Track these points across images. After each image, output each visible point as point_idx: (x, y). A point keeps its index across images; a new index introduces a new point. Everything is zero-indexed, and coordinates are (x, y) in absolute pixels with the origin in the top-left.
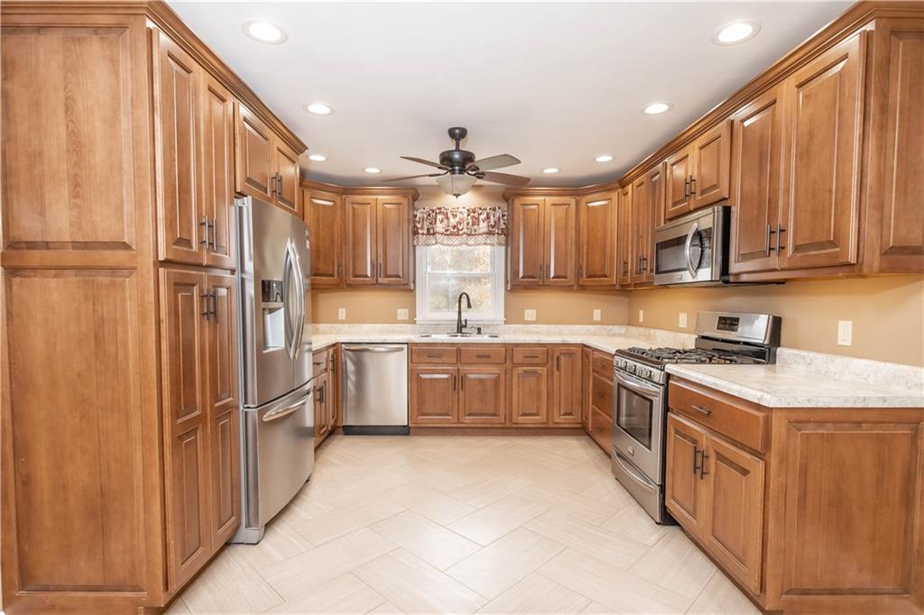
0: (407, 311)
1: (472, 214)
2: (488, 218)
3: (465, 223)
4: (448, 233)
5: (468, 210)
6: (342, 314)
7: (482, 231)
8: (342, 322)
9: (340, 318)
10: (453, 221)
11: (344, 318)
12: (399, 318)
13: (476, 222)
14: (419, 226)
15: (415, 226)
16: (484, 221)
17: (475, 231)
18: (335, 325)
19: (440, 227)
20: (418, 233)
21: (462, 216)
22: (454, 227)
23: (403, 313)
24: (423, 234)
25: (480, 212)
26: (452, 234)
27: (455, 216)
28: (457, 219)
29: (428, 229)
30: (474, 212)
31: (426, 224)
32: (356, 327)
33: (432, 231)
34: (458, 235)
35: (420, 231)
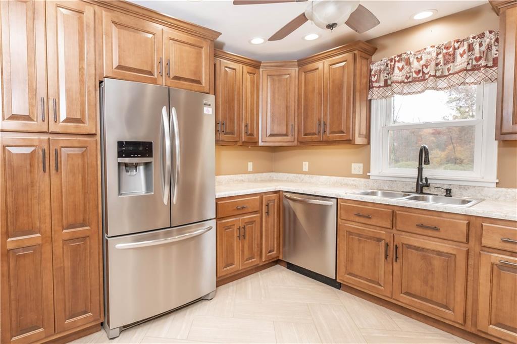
0: (361, 165)
1: (445, 51)
2: (471, 48)
3: (433, 64)
4: (410, 80)
5: (438, 48)
6: (306, 166)
7: (458, 68)
8: (305, 173)
9: (304, 170)
10: (416, 65)
11: (307, 170)
12: (353, 172)
13: (450, 58)
14: (374, 79)
15: (370, 81)
16: (462, 56)
17: (449, 70)
18: (300, 175)
19: (398, 75)
20: (373, 87)
21: (429, 57)
22: (418, 72)
23: (357, 168)
24: (379, 87)
25: (456, 45)
26: (414, 80)
27: (419, 60)
28: (422, 62)
29: (386, 81)
30: (447, 48)
31: (383, 77)
32: (315, 178)
33: (389, 82)
34: (424, 80)
35: (375, 84)
